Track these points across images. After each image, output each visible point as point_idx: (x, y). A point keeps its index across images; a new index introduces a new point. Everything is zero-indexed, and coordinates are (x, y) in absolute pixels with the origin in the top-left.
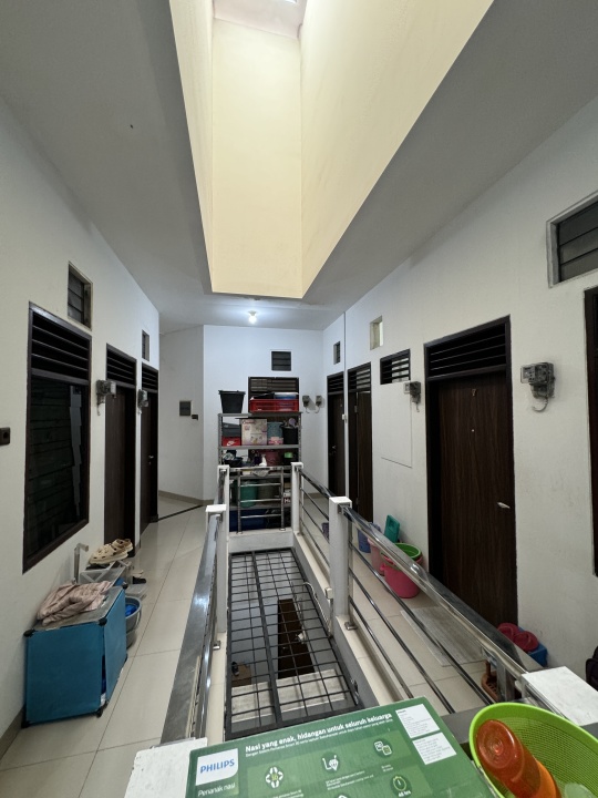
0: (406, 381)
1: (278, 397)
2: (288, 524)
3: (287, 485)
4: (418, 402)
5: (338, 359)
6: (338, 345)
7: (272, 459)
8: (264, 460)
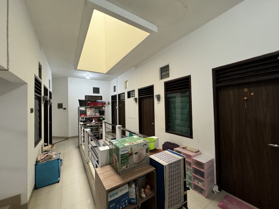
0: (134, 97)
1: (97, 102)
2: (102, 138)
3: (101, 127)
4: (137, 103)
5: (115, 91)
6: (115, 87)
7: (96, 120)
8: (94, 120)
